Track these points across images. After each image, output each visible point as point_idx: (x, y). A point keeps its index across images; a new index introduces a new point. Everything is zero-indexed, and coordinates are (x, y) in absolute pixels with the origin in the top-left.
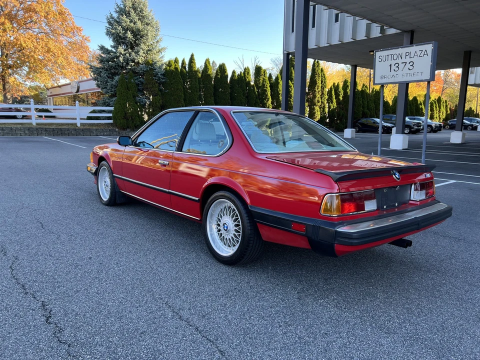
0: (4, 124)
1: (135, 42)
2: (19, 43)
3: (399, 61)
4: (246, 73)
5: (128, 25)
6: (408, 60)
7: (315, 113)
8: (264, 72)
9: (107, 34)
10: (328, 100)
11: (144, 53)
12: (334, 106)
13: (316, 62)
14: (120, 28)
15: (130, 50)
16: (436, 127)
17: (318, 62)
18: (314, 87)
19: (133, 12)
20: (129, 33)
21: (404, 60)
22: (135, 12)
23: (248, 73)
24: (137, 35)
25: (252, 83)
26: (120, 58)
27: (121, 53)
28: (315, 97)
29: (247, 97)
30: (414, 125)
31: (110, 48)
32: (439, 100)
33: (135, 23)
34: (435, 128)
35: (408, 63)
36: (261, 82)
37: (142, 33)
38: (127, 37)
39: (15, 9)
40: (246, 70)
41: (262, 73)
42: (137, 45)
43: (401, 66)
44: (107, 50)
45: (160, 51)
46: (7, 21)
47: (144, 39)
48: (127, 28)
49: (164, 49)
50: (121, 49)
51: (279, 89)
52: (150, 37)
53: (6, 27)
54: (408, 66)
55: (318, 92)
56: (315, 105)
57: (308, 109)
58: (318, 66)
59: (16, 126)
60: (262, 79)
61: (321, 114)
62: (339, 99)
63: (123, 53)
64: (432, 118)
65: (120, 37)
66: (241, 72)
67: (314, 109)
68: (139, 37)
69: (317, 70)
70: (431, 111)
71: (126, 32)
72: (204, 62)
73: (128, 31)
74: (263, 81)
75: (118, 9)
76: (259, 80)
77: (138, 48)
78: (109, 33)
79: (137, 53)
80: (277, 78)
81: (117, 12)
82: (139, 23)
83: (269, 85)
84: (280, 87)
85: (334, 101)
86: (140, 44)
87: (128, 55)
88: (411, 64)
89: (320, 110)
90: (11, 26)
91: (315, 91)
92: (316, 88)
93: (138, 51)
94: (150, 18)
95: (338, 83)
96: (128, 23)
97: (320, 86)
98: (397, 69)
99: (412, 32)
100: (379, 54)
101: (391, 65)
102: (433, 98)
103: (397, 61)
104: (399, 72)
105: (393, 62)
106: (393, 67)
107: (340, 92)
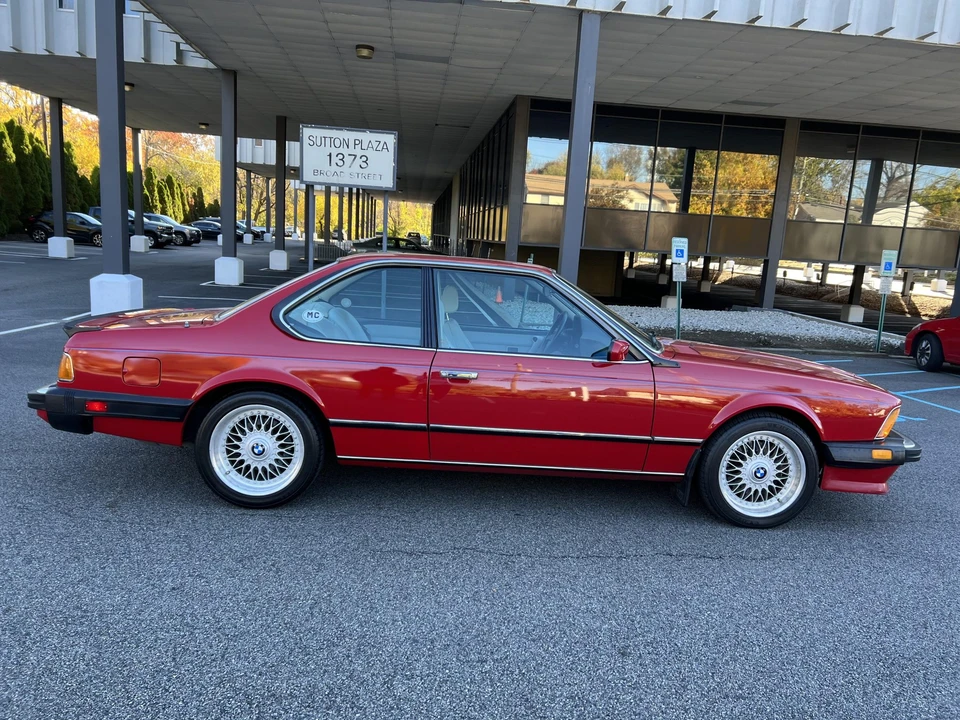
3: (344, 150)
6: (358, 152)
16: (192, 235)
21: (351, 150)
30: (163, 231)
34: (190, 238)
35: (358, 157)
43: (349, 160)
54: (359, 161)
70: (160, 202)
88: (364, 159)
98: (341, 163)
99: (234, 73)
100: (307, 132)
101: (330, 155)
102: (158, 179)
103: (341, 150)
104: (345, 168)
105: (334, 152)
106: (334, 159)
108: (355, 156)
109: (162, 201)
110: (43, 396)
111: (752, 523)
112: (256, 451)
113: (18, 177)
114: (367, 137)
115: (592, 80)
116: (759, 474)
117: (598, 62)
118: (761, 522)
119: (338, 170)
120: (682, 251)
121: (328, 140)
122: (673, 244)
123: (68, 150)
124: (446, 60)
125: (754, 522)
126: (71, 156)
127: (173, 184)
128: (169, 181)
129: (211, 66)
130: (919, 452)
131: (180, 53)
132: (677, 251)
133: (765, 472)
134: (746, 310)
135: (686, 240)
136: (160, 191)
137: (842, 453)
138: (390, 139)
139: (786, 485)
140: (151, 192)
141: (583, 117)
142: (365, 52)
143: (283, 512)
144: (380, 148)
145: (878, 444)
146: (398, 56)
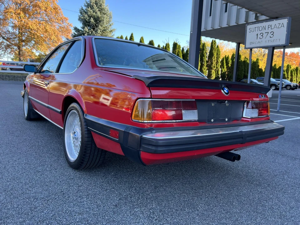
0: (11, 73)
1: (96, 25)
2: (28, 26)
4: (167, 47)
5: (92, 14)
6: (270, 31)
7: (212, 74)
8: (179, 47)
9: (79, 20)
10: (221, 66)
11: (101, 31)
12: (225, 70)
13: (213, 41)
14: (86, 16)
15: (92, 30)
17: (215, 41)
18: (212, 58)
19: (96, 6)
20: (92, 19)
21: (267, 31)
22: (97, 6)
24: (97, 20)
26: (85, 34)
27: (86, 31)
28: (212, 63)
31: (80, 29)
32: (297, 69)
33: (96, 13)
34: (293, 87)
36: (177, 53)
37: (100, 19)
38: (90, 22)
39: (28, 5)
40: (167, 45)
41: (178, 47)
42: (97, 27)
43: (265, 35)
44: (78, 29)
45: (111, 31)
46: (21, 12)
47: (101, 23)
48: (91, 16)
49: (114, 30)
50: (86, 29)
52: (105, 21)
53: (21, 15)
54: (270, 35)
55: (214, 61)
56: (212, 69)
57: (207, 72)
58: (215, 44)
59: (18, 75)
60: (177, 51)
61: (216, 75)
62: (228, 66)
63: (87, 31)
64: (291, 80)
65: (86, 21)
66: (163, 46)
67: (211, 72)
68: (98, 21)
69: (214, 46)
70: (291, 76)
71: (90, 18)
72: (140, 39)
73: (92, 18)
74: (178, 52)
75: (86, 5)
76: (176, 51)
77: (97, 28)
78: (80, 19)
79: (96, 31)
80: (187, 51)
81: (85, 6)
82: (99, 13)
83: (182, 55)
85: (225, 67)
86: (98, 26)
87: (90, 33)
88: (272, 33)
89: (215, 73)
90: (24, 15)
91: (212, 60)
92: (213, 58)
93: (97, 31)
94: (106, 10)
95: (228, 55)
96: (92, 13)
97: (216, 56)
98: (261, 37)
100: (249, 27)
101: (257, 35)
103: (262, 32)
104: (264, 39)
105: (259, 32)
106: (259, 36)
107: (229, 61)
108: (268, 33)
114: (274, 23)
119: (260, 40)
121: (257, 28)
126: (258, 63)
136: (292, 73)
138: (285, 21)
144: (280, 26)
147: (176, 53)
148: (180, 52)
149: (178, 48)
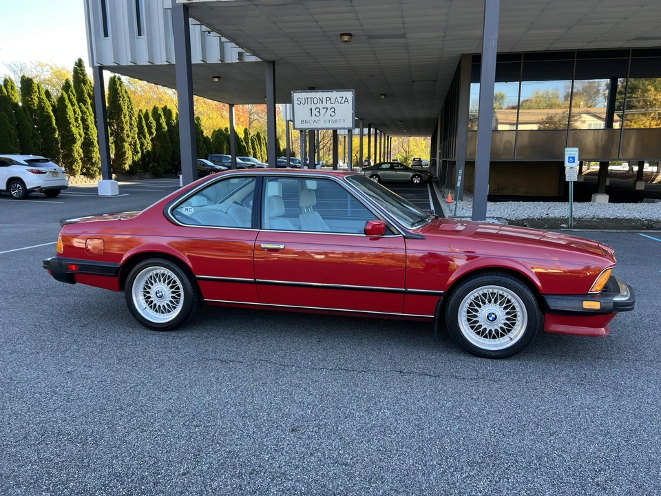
3: (320, 106)
4: (9, 87)
6: (329, 106)
7: (125, 152)
8: (38, 88)
10: (138, 134)
13: (116, 79)
17: (119, 79)
18: (120, 115)
21: (325, 105)
23: (12, 88)
25: (20, 104)
28: (122, 129)
29: (17, 126)
35: (329, 109)
36: (36, 103)
40: (9, 83)
41: (36, 89)
43: (323, 111)
51: (68, 116)
54: (329, 112)
55: (126, 122)
56: (123, 140)
57: (113, 147)
58: (120, 85)
60: (35, 98)
61: (133, 155)
62: (152, 133)
67: (123, 147)
69: (119, 91)
70: (252, 149)
74: (39, 102)
76: (32, 99)
80: (61, 99)
83: (51, 108)
84: (69, 113)
85: (147, 135)
88: (333, 110)
89: (131, 148)
91: (122, 121)
92: (122, 116)
95: (147, 110)
97: (128, 113)
98: (318, 114)
99: (273, 63)
100: (297, 96)
101: (311, 110)
102: (252, 134)
103: (318, 106)
104: (321, 117)
105: (314, 107)
106: (314, 112)
107: (151, 123)
108: (327, 109)
109: (254, 149)
110: (48, 261)
111: (485, 355)
112: (158, 295)
113: (169, 140)
114: (334, 95)
115: (495, 36)
116: (492, 318)
117: (500, 22)
118: (493, 354)
119: (317, 119)
120: (573, 158)
121: (309, 99)
122: (566, 153)
123: (198, 121)
124: (403, 36)
125: (487, 353)
126: (200, 125)
127: (260, 137)
128: (258, 136)
129: (259, 60)
130: (632, 304)
131: (240, 54)
132: (569, 158)
133: (496, 316)
134: (654, 202)
135: (577, 149)
136: (253, 143)
137: (556, 303)
138: (349, 95)
139: (515, 327)
140: (247, 143)
141: (489, 65)
142: (346, 38)
143: (173, 334)
144: (343, 102)
145: (593, 297)
146: (370, 37)
147: (34, 104)
148: (43, 100)
149: (36, 92)
